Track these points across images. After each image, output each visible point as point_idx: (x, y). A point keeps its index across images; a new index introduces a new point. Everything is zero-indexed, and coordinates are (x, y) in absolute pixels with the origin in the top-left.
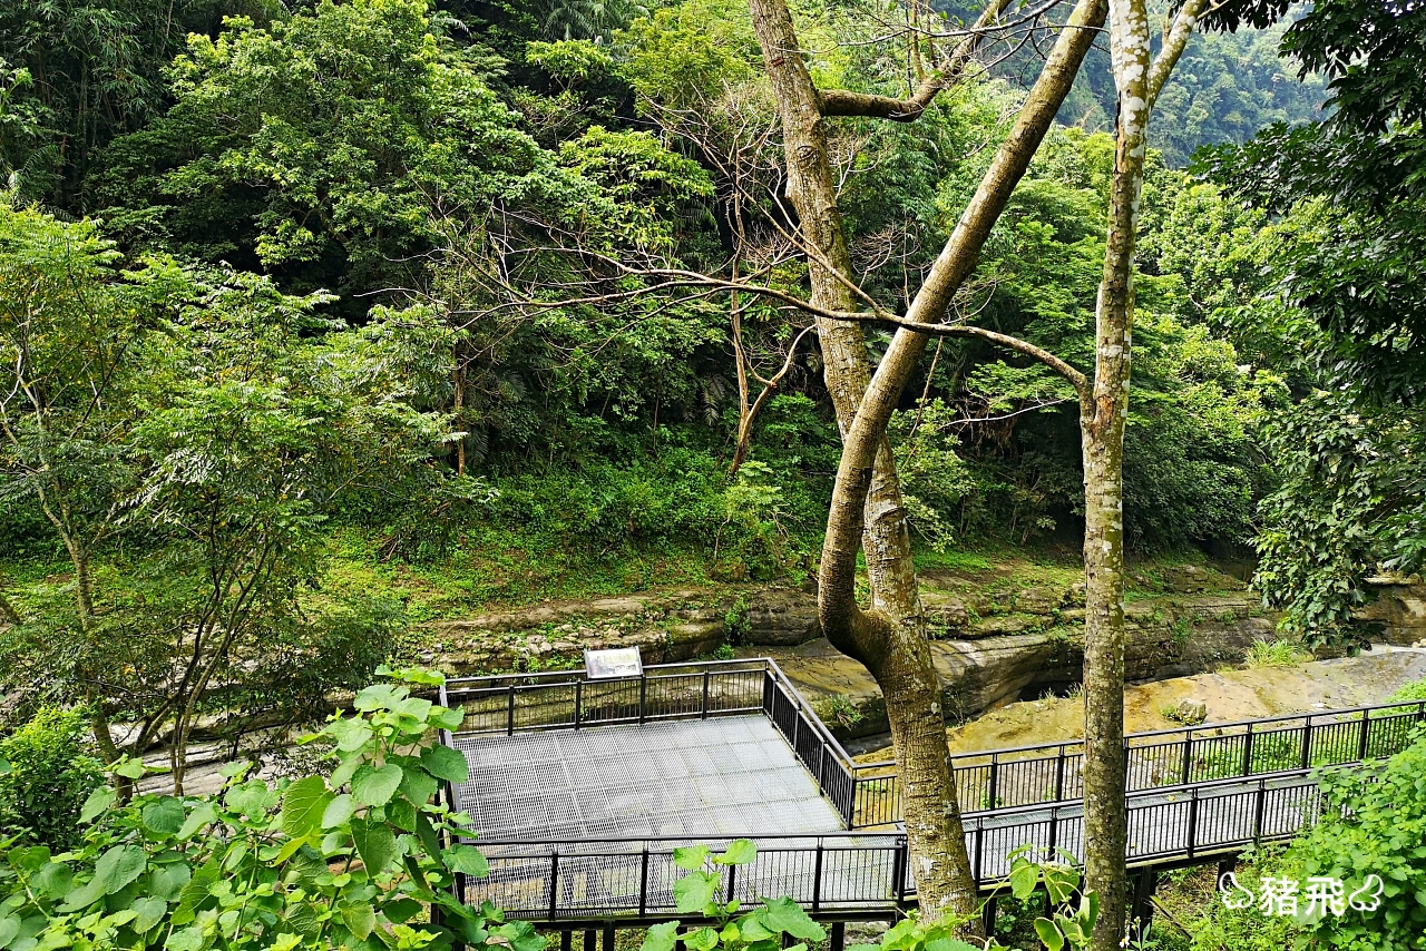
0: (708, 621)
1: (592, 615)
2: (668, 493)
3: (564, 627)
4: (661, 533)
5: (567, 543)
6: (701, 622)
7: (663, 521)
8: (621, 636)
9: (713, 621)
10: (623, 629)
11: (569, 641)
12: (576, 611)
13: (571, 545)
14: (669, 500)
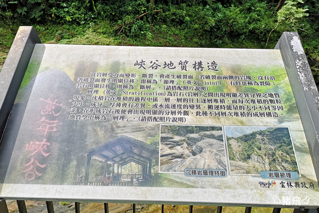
2: (246, 17)
4: (242, 34)
5: (199, 34)
7: (243, 29)
13: (201, 36)
14: (247, 20)
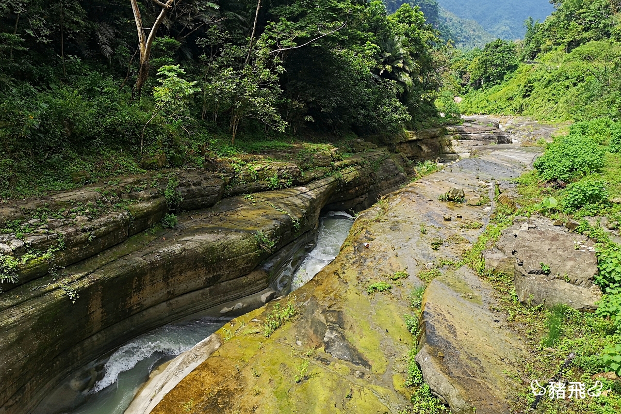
0: (154, 197)
1: (56, 207)
3: (31, 222)
6: (148, 199)
8: (90, 220)
9: (157, 197)
10: (88, 214)
11: (40, 234)
12: (39, 206)
